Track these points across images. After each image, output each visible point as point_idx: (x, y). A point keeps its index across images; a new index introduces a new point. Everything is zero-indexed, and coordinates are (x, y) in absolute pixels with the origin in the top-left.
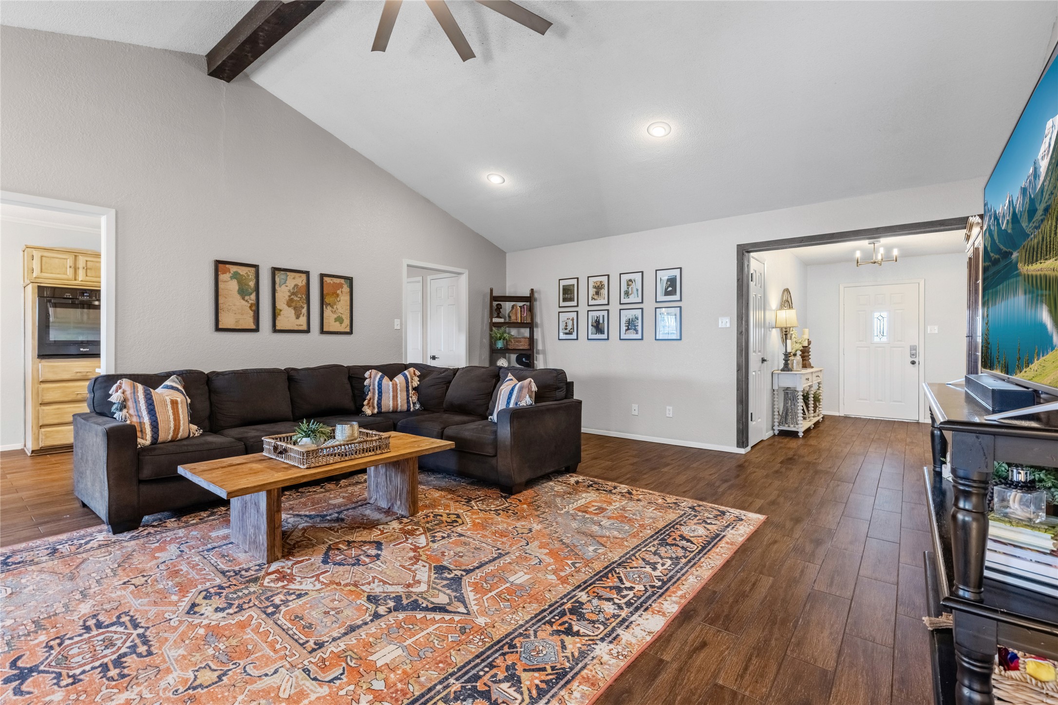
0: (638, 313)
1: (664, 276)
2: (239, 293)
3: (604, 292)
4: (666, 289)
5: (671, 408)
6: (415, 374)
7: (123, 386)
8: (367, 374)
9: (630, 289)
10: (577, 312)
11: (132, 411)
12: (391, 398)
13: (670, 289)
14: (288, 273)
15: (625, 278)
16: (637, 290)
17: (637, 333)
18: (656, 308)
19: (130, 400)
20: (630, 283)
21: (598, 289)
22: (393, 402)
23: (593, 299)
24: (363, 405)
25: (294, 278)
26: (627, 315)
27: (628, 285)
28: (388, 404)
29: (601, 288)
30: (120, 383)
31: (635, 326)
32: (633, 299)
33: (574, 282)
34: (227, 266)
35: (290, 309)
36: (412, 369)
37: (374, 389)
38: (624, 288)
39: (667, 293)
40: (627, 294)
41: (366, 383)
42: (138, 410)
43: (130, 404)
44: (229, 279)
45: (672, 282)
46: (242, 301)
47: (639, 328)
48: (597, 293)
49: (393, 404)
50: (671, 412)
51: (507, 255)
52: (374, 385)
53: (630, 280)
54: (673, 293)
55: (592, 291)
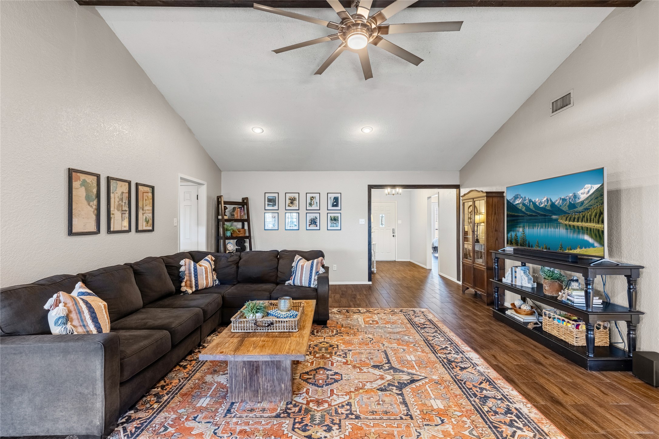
0: (317, 215)
1: (332, 196)
2: (86, 200)
3: (296, 202)
4: (333, 204)
5: (336, 265)
6: (212, 259)
7: (61, 298)
8: (182, 262)
9: (312, 202)
10: (278, 213)
11: (76, 323)
12: (205, 278)
13: (335, 203)
14: (118, 182)
15: (309, 196)
16: (317, 203)
17: (317, 226)
18: (328, 213)
19: (74, 312)
20: (312, 199)
21: (292, 201)
22: (206, 281)
23: (289, 206)
24: (181, 287)
25: (121, 186)
26: (311, 216)
27: (311, 200)
28: (203, 283)
29: (294, 200)
30: (58, 297)
31: (315, 222)
32: (314, 207)
33: (276, 195)
34: (78, 174)
35: (119, 212)
36: (210, 256)
37: (190, 273)
38: (309, 201)
39: (333, 206)
40: (311, 204)
41: (182, 269)
42: (82, 320)
43: (74, 315)
44: (79, 186)
45: (336, 199)
46: (88, 206)
47: (318, 224)
48: (292, 203)
49: (206, 283)
50: (336, 268)
51: (222, 173)
52: (190, 270)
53: (313, 197)
54: (336, 205)
55: (288, 202)
